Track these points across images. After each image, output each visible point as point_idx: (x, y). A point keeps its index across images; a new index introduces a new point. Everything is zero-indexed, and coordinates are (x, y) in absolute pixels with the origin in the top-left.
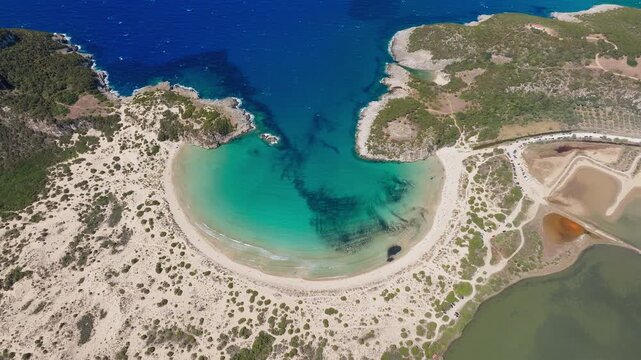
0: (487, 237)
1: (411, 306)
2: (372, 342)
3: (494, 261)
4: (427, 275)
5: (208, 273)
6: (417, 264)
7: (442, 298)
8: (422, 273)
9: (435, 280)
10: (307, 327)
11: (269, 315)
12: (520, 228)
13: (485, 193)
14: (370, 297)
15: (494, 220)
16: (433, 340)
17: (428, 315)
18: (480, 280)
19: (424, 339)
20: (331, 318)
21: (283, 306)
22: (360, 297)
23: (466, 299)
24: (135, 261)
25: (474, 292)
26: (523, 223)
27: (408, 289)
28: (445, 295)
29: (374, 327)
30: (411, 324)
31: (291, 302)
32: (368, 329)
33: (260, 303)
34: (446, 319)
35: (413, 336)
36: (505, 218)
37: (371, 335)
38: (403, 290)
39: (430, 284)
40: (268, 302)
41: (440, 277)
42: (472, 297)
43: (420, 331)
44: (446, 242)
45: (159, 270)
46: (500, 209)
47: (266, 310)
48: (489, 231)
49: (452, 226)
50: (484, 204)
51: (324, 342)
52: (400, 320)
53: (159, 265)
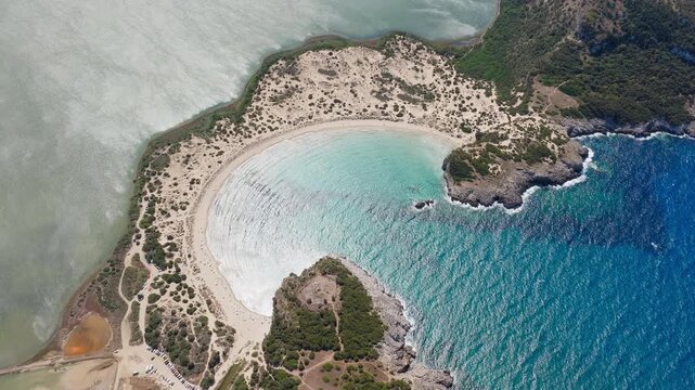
0: (154, 271)
1: (175, 188)
2: (182, 160)
3: (136, 257)
4: (180, 211)
5: (310, 118)
6: (193, 212)
7: (157, 206)
8: (184, 209)
9: (172, 212)
10: (225, 140)
11: (251, 129)
12: (130, 304)
13: (185, 312)
14: (205, 175)
15: (157, 292)
16: (147, 184)
17: (159, 192)
18: (139, 237)
19: (152, 181)
20: (217, 151)
21: (250, 137)
22: (211, 170)
23: (141, 218)
24: (356, 96)
25: (138, 226)
26: (129, 311)
27: (185, 194)
28: (157, 209)
29: (188, 166)
30: (166, 183)
31: (247, 141)
32: (190, 163)
33: (263, 129)
34: (146, 199)
35: (160, 178)
36: (149, 302)
37: (186, 162)
38: (188, 191)
39: (173, 208)
40: (260, 132)
41: (169, 215)
42: (138, 222)
43: (158, 182)
44: (184, 242)
45: (336, 101)
46: (160, 306)
47: (256, 129)
48: (156, 279)
49: (189, 256)
50: (177, 299)
51: (208, 142)
52: (175, 179)
53: (340, 102)
